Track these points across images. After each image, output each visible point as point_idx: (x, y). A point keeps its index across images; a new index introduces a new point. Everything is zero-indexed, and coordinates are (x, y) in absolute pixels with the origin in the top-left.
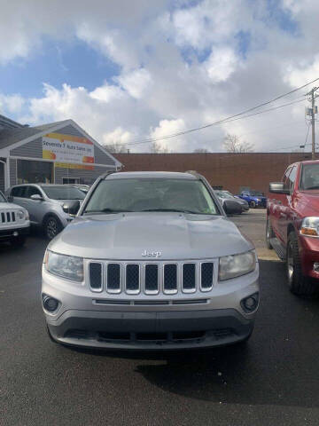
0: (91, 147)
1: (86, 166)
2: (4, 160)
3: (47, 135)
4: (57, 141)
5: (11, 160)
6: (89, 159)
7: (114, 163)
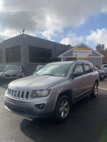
0: (91, 51)
1: (89, 58)
2: (61, 58)
3: (74, 49)
4: (77, 51)
5: (63, 58)
6: (90, 55)
7: (100, 56)
